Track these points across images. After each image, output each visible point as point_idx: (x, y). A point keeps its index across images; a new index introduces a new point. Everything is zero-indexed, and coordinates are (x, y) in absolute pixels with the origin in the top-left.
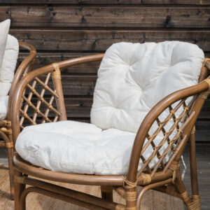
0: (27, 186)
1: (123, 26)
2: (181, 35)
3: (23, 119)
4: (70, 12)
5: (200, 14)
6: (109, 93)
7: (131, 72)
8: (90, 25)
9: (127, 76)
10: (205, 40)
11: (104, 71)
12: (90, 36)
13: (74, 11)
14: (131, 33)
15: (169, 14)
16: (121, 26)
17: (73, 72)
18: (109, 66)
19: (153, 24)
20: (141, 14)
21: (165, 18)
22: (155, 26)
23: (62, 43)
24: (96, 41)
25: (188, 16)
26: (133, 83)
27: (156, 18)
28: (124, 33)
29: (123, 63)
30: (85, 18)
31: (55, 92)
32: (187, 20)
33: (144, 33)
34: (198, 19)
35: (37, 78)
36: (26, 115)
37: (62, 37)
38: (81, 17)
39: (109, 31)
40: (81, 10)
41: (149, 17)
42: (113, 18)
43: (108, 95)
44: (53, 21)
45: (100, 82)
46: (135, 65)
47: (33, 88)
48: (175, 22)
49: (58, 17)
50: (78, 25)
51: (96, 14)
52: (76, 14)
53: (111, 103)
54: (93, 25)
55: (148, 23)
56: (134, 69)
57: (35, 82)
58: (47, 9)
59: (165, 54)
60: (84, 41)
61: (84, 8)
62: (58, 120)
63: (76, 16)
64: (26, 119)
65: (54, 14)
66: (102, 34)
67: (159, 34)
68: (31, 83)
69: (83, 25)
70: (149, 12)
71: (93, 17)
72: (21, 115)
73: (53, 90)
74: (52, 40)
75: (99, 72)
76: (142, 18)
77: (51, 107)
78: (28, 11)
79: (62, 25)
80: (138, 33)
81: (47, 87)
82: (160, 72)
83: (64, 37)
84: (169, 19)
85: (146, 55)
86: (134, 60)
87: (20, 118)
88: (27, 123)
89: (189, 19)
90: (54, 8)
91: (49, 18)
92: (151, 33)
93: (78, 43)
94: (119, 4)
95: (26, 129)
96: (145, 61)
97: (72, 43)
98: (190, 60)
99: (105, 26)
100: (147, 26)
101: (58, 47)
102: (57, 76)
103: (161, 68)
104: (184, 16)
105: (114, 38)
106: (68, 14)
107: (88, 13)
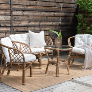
27: (51, 28)
65: (35, 28)
69: (40, 30)
79: (37, 30)
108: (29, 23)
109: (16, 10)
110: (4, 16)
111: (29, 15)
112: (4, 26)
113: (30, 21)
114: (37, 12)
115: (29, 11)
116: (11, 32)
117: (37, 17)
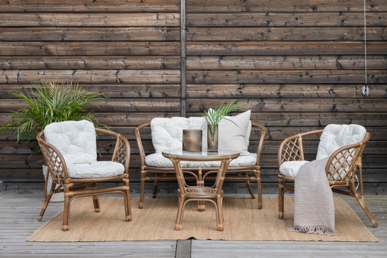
0: (285, 189)
1: (307, 110)
2: (342, 116)
3: (283, 159)
4: (274, 102)
5: (354, 103)
6: (324, 148)
7: (335, 138)
8: (286, 110)
9: (333, 140)
10: (357, 119)
11: (323, 138)
12: (286, 117)
13: (276, 102)
14: (311, 115)
15: (335, 103)
16: (305, 110)
17: (275, 139)
18: (325, 136)
19: (325, 109)
20: (317, 103)
21: (333, 106)
22: (327, 110)
23: (269, 121)
24: (290, 120)
25: (347, 104)
26: (336, 144)
27: (327, 106)
28: (307, 115)
29: (332, 134)
30: (283, 106)
31: (299, 148)
32: (346, 107)
33: (320, 115)
34: (353, 106)
35: (290, 141)
36: (285, 157)
37: (268, 118)
38: (281, 105)
39: (298, 114)
40: (280, 101)
41: (323, 105)
42: (300, 106)
43: (324, 149)
44: (263, 108)
45: (321, 143)
46: (337, 135)
47: (288, 145)
48: (338, 108)
49: (266, 105)
50: (279, 110)
51: (290, 103)
52: (278, 104)
53: (326, 153)
54: (288, 110)
55: (322, 109)
56: (336, 137)
57: (289, 143)
58: (260, 101)
59: (350, 131)
60: (282, 120)
61: (283, 100)
62: (300, 160)
63: (277, 105)
64: (284, 159)
65: (264, 104)
66: (293, 115)
67: (329, 115)
68: (287, 143)
69: (282, 110)
70: (322, 102)
71: (287, 106)
72: (282, 157)
73: (298, 146)
74: (263, 119)
75: (321, 139)
76: (319, 106)
77: (297, 154)
78: (248, 102)
79: (269, 110)
80: (316, 115)
81: (295, 145)
82: (347, 139)
83: (270, 118)
84: (334, 106)
85: (342, 130)
86: (337, 133)
87: (282, 159)
88: (285, 160)
89: (347, 106)
90: (264, 100)
91: (261, 106)
92: (324, 115)
93: (279, 121)
94: (304, 97)
95: (285, 162)
96: (341, 134)
97: (275, 122)
98: (358, 133)
99: (295, 111)
100: (322, 110)
101: (266, 124)
102: (300, 140)
103: (348, 137)
104: (344, 104)
105: (301, 118)
106: (273, 104)
107: (285, 102)
108: (240, 88)
109: (200, 56)
110: (162, 72)
111: (241, 67)
112: (161, 96)
113: (244, 84)
114: (271, 58)
115: (242, 55)
116: (180, 112)
117: (268, 72)
